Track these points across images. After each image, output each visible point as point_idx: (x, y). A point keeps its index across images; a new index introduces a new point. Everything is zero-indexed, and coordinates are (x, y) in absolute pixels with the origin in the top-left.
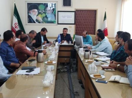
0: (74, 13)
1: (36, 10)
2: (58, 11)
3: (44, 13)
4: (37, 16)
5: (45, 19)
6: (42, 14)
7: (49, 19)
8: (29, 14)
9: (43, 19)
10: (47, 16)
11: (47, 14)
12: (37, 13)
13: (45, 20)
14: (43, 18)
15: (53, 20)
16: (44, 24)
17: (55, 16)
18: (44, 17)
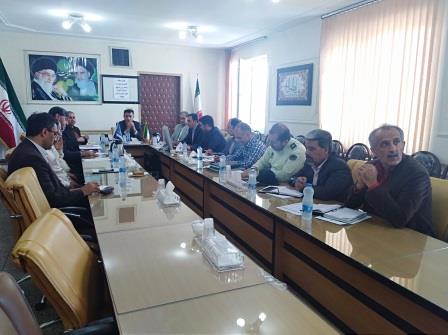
0: (136, 80)
1: (51, 72)
2: (103, 76)
3: (70, 78)
4: (54, 84)
5: (75, 91)
6: (65, 81)
7: (83, 92)
8: (35, 80)
9: (68, 92)
10: (79, 86)
12: (53, 79)
13: (74, 94)
14: (69, 90)
15: (92, 93)
16: (72, 102)
17: (96, 84)
18: (70, 88)
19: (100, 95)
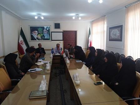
0: (62, 33)
1: (36, 32)
2: (52, 32)
3: (42, 33)
4: (37, 35)
5: (43, 37)
7: (46, 37)
8: (32, 34)
11: (44, 34)
13: (43, 38)
15: (48, 38)
16: (42, 41)
19: (51, 38)
